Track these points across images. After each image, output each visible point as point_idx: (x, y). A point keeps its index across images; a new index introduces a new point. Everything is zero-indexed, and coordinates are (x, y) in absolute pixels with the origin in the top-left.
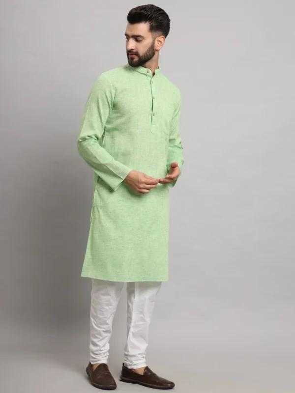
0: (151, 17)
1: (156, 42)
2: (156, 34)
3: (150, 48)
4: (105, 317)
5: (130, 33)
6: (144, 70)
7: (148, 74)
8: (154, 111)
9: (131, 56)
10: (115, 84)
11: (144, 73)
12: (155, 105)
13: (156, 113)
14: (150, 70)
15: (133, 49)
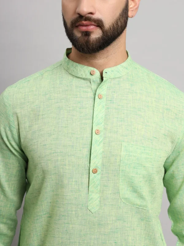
6: (84, 70)
7: (92, 78)
8: (96, 162)
9: (84, 28)
10: (18, 111)
11: (84, 77)
12: (97, 149)
13: (103, 165)
14: (95, 70)
15: (91, 13)
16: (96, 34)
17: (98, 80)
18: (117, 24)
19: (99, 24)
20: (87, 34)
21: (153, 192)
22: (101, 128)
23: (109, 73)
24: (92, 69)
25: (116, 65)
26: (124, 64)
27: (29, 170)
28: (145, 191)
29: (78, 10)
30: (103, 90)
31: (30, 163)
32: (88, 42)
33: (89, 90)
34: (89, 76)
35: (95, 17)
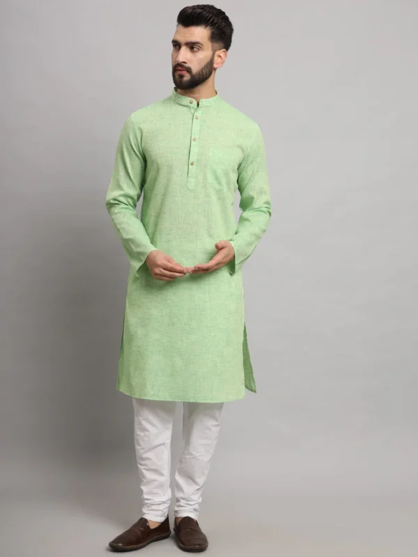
0: (213, 21)
1: (216, 58)
2: (217, 45)
3: (208, 64)
4: (142, 449)
5: (181, 39)
6: (186, 100)
7: (191, 105)
8: (193, 158)
9: (180, 72)
10: (142, 126)
11: (186, 104)
12: (194, 150)
13: (197, 161)
14: (194, 100)
15: (184, 62)
16: (187, 77)
17: (196, 106)
18: (202, 72)
19: (189, 70)
20: (182, 76)
21: (228, 183)
22: (197, 137)
23: (203, 102)
24: (191, 99)
25: (208, 97)
26: (214, 98)
27: (147, 170)
28: (223, 181)
29: (177, 59)
30: (199, 113)
31: (149, 163)
32: (181, 81)
33: (189, 113)
34: (189, 104)
35: (186, 65)
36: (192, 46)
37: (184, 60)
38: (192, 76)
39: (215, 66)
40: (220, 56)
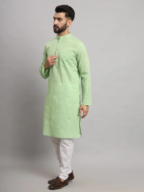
0: (66, 10)
1: (68, 23)
2: (68, 18)
5: (56, 17)
9: (55, 28)
12: (57, 53)
15: (56, 24)
16: (57, 29)
19: (58, 27)
22: (58, 49)
24: (59, 36)
35: (57, 25)
36: (59, 19)
37: (57, 24)
38: (59, 29)
39: (68, 25)
40: (69, 22)
